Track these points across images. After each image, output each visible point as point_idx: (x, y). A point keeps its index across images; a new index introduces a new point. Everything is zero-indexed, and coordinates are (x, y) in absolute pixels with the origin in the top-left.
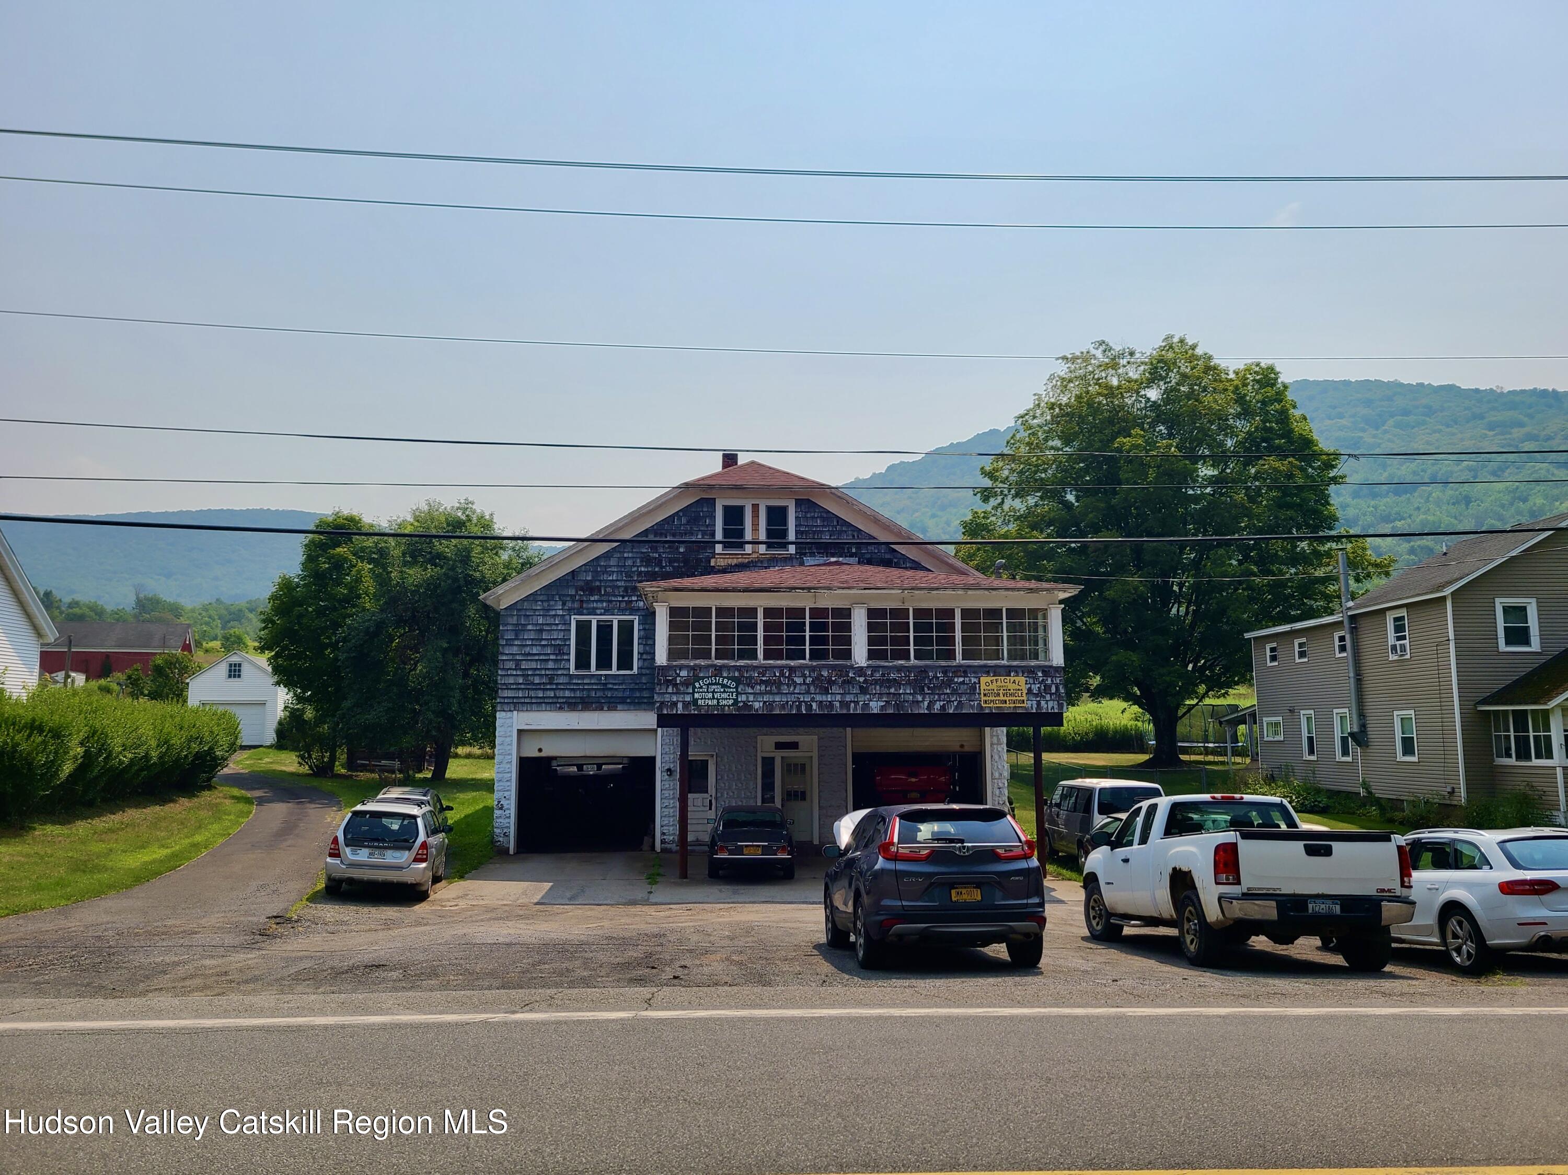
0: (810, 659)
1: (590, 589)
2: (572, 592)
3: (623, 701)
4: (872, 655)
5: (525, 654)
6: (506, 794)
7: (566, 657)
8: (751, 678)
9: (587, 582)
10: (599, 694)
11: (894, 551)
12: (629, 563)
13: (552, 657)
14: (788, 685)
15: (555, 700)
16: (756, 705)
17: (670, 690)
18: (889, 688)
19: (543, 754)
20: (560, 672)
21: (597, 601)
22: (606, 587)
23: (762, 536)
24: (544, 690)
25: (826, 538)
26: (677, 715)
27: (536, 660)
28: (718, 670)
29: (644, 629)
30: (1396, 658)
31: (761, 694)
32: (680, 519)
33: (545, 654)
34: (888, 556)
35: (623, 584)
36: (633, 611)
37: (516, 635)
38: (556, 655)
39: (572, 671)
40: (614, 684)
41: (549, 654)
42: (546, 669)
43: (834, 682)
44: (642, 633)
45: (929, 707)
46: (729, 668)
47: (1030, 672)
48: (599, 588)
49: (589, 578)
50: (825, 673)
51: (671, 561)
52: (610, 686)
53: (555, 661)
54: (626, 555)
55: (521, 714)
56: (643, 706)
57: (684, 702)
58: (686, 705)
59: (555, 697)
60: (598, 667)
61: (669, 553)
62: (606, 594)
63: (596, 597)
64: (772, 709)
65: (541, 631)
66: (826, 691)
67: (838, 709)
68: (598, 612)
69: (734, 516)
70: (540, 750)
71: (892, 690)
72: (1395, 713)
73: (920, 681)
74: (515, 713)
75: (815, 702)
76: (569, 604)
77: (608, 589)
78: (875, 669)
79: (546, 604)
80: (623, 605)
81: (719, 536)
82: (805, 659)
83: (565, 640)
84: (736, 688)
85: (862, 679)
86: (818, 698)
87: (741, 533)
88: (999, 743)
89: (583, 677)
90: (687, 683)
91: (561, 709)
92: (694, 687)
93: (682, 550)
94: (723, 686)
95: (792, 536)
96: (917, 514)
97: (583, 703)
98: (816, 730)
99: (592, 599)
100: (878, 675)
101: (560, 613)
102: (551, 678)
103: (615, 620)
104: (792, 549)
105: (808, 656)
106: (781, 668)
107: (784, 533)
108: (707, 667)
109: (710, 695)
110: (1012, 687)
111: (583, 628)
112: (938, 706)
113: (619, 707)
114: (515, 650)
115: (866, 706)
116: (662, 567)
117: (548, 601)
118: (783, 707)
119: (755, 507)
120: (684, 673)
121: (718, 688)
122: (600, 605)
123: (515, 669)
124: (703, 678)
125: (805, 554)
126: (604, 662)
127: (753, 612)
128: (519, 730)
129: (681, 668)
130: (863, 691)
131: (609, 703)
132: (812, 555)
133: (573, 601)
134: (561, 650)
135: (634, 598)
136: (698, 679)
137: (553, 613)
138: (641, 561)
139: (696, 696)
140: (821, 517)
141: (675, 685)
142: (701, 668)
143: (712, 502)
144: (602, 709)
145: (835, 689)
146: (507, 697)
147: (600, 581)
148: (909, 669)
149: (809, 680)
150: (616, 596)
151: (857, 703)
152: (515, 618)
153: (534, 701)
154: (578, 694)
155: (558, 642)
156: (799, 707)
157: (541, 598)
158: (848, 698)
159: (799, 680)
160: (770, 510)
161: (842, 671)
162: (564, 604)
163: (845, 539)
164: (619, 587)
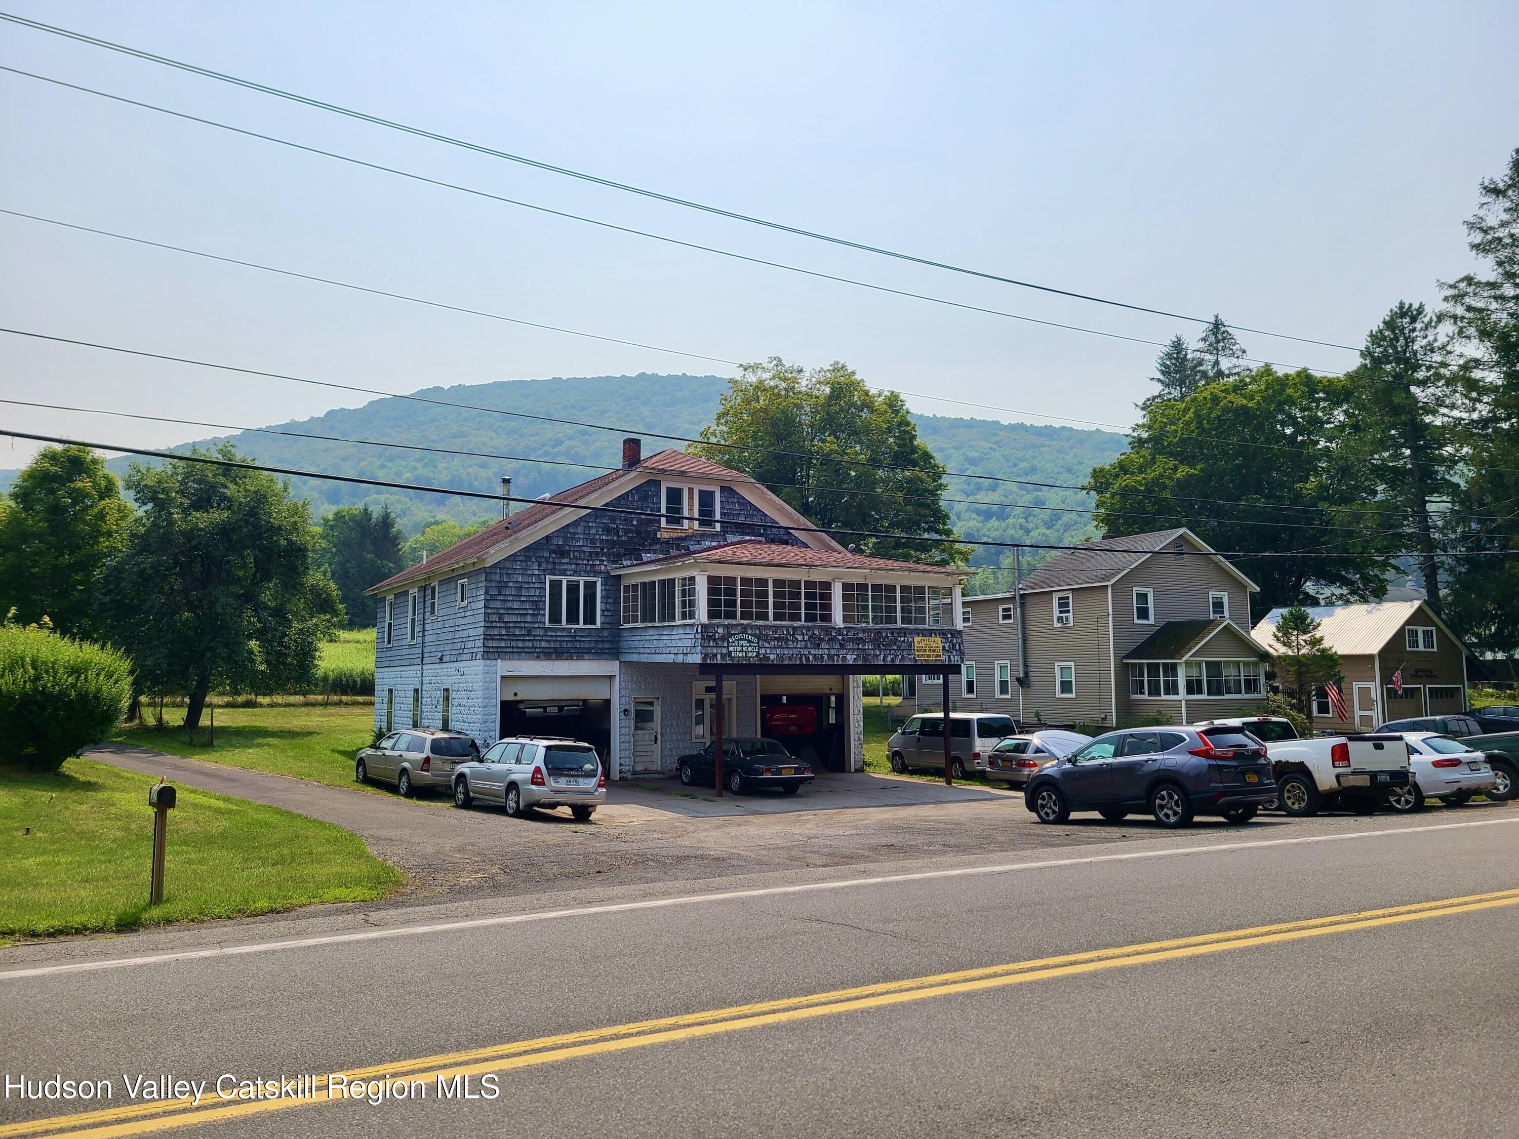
0: (805, 621)
1: (563, 553)
2: (546, 554)
3: (588, 651)
4: (846, 619)
5: (507, 609)
6: (492, 734)
7: (542, 612)
8: (767, 635)
9: (559, 546)
10: (570, 645)
11: (790, 533)
12: (593, 531)
13: (530, 612)
14: (793, 642)
15: (533, 650)
16: (772, 657)
17: (711, 644)
18: (858, 644)
19: (518, 698)
20: (536, 625)
21: (567, 564)
22: (574, 551)
23: (696, 514)
24: (523, 640)
25: (742, 520)
26: (717, 664)
27: (517, 614)
28: (744, 628)
29: (606, 590)
30: (1059, 625)
31: (775, 647)
32: (633, 496)
33: (524, 609)
34: (785, 537)
35: (588, 549)
36: (596, 573)
37: (499, 591)
38: (534, 610)
39: (547, 625)
40: (582, 636)
41: (527, 609)
42: (525, 622)
43: (823, 640)
44: (604, 593)
45: (884, 660)
46: (752, 627)
47: (943, 633)
48: (568, 552)
49: (561, 543)
50: (816, 632)
51: (626, 532)
52: (578, 638)
53: (533, 615)
54: (590, 524)
55: (504, 662)
56: (606, 656)
57: (721, 654)
58: (723, 656)
59: (533, 647)
60: (568, 622)
61: (625, 525)
62: (575, 557)
63: (566, 560)
64: (783, 660)
65: (521, 588)
66: (818, 647)
67: (826, 661)
68: (568, 573)
69: (675, 496)
70: (516, 694)
71: (860, 646)
72: (1056, 664)
73: (877, 638)
74: (499, 661)
75: (812, 655)
76: (544, 566)
77: (576, 554)
78: (848, 629)
79: (524, 564)
80: (589, 568)
81: (663, 511)
82: (800, 620)
83: (541, 597)
84: (758, 643)
85: (840, 638)
86: (813, 652)
87: (679, 510)
88: (858, 687)
89: (556, 630)
90: (723, 638)
91: (538, 657)
92: (728, 642)
93: (635, 523)
94: (749, 641)
95: (718, 516)
96: (363, 463)
97: (556, 653)
98: (735, 676)
99: (563, 561)
100: (851, 635)
101: (537, 572)
102: (529, 630)
103: (582, 581)
104: (718, 527)
105: (803, 619)
106: (787, 627)
107: (711, 513)
108: (738, 625)
109: (740, 649)
110: (934, 645)
111: (555, 586)
112: (889, 659)
113: (586, 657)
114: (498, 604)
115: (844, 658)
116: (619, 537)
117: (526, 561)
118: (790, 659)
119: (691, 490)
120: (720, 630)
121: (745, 643)
122: (569, 567)
123: (499, 622)
124: (734, 635)
125: (727, 532)
126: (573, 617)
127: (764, 582)
128: (502, 677)
129: (718, 625)
130: (842, 646)
131: (578, 653)
132: (732, 533)
133: (548, 563)
134: (537, 605)
135: (597, 563)
136: (731, 635)
137: (530, 572)
138: (603, 531)
139: (731, 649)
140: (739, 502)
141: (715, 640)
142: (732, 626)
143: (658, 484)
144: (572, 659)
145: (823, 645)
146: (492, 647)
147: (570, 546)
148: (870, 630)
149: (806, 638)
150: (581, 559)
151: (838, 656)
152: (498, 575)
153: (515, 650)
154: (552, 645)
155: (535, 599)
156: (801, 659)
157: (520, 558)
158: (833, 652)
159: (800, 638)
160: (701, 492)
161: (827, 630)
162: (539, 565)
163: (756, 521)
164: (584, 552)
